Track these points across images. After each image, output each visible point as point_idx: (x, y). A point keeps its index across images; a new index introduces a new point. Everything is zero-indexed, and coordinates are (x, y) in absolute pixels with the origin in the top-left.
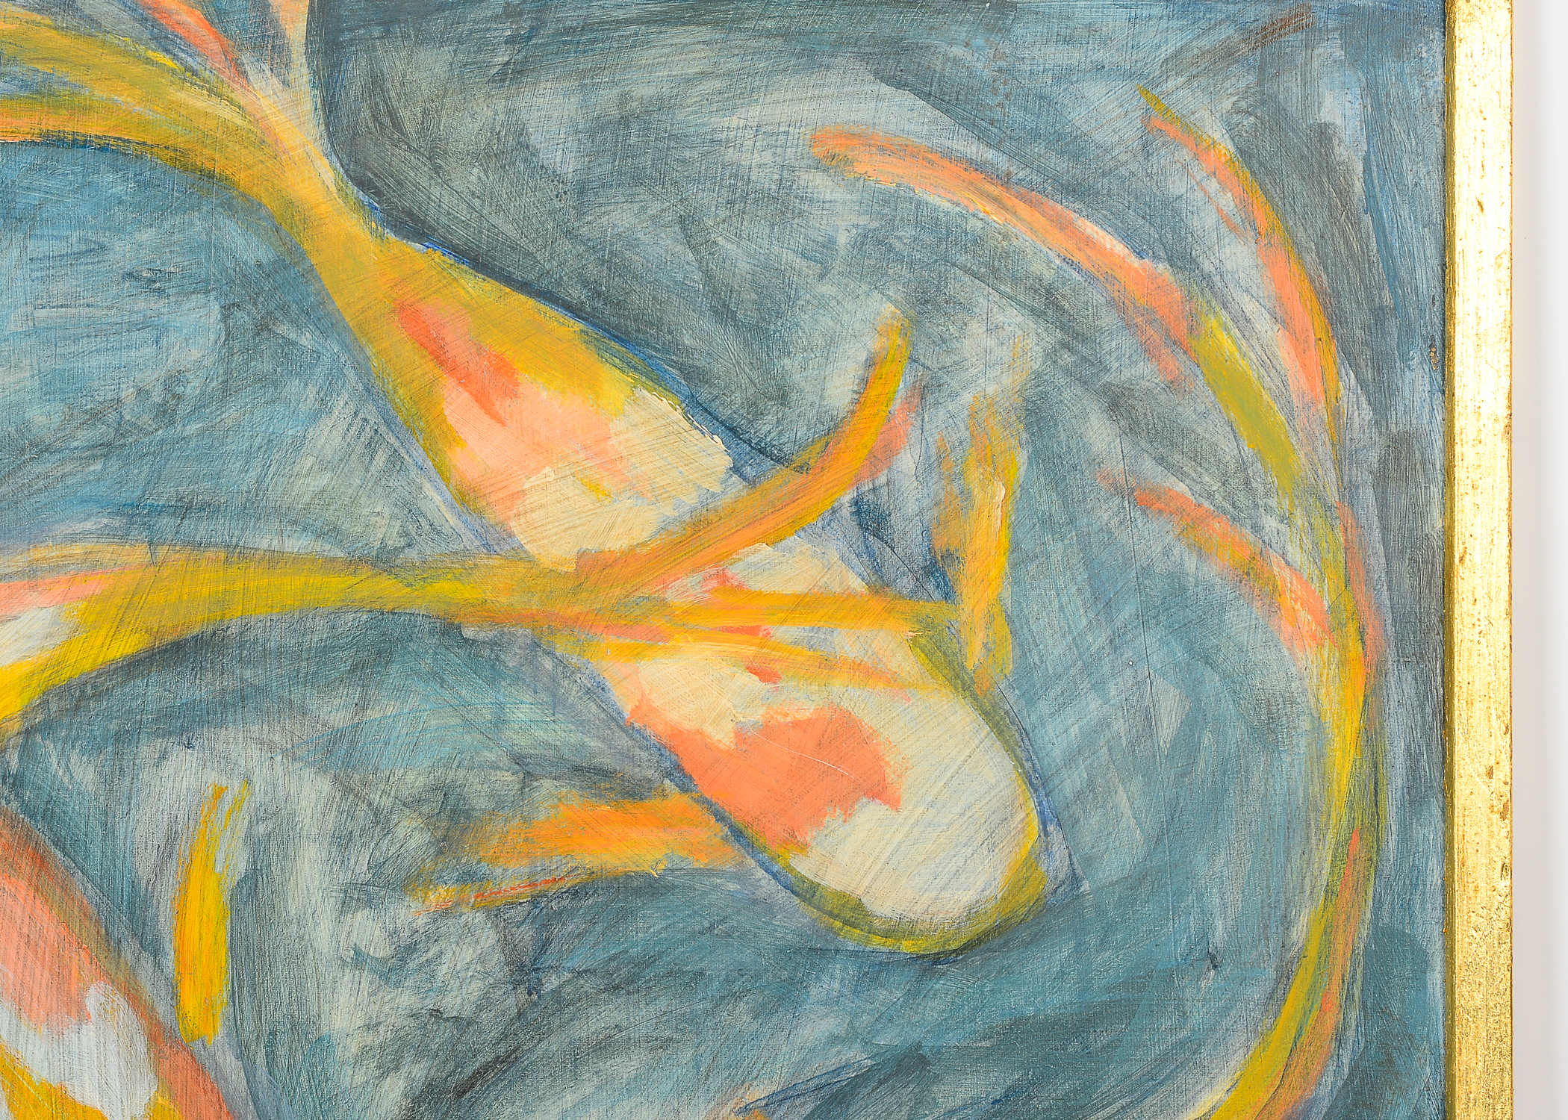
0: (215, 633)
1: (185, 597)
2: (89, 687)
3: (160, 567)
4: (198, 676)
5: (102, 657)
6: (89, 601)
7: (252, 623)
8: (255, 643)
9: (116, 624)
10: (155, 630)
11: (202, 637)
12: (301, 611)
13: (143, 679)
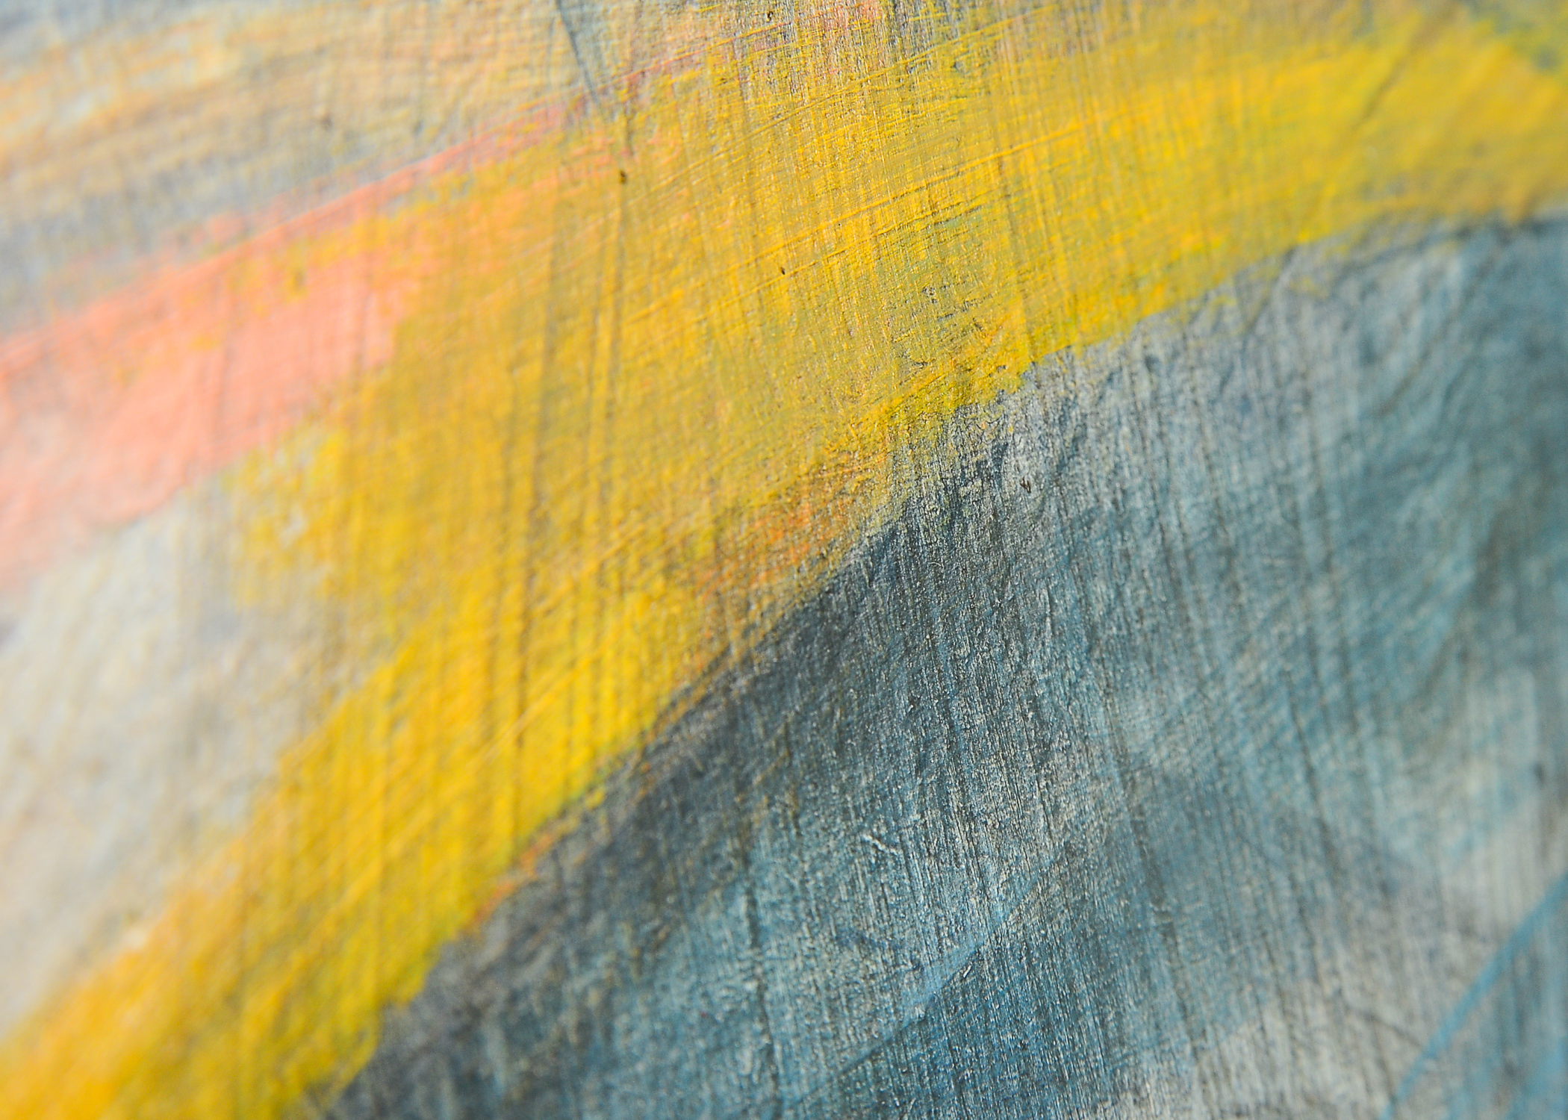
0: (956, 505)
1: (785, 300)
2: (494, 1047)
3: (630, 114)
4: (955, 802)
5: (502, 806)
6: (351, 421)
7: (1085, 399)
8: (1121, 522)
9: (517, 551)
10: (703, 547)
11: (913, 541)
12: (1243, 288)
13: (728, 899)
